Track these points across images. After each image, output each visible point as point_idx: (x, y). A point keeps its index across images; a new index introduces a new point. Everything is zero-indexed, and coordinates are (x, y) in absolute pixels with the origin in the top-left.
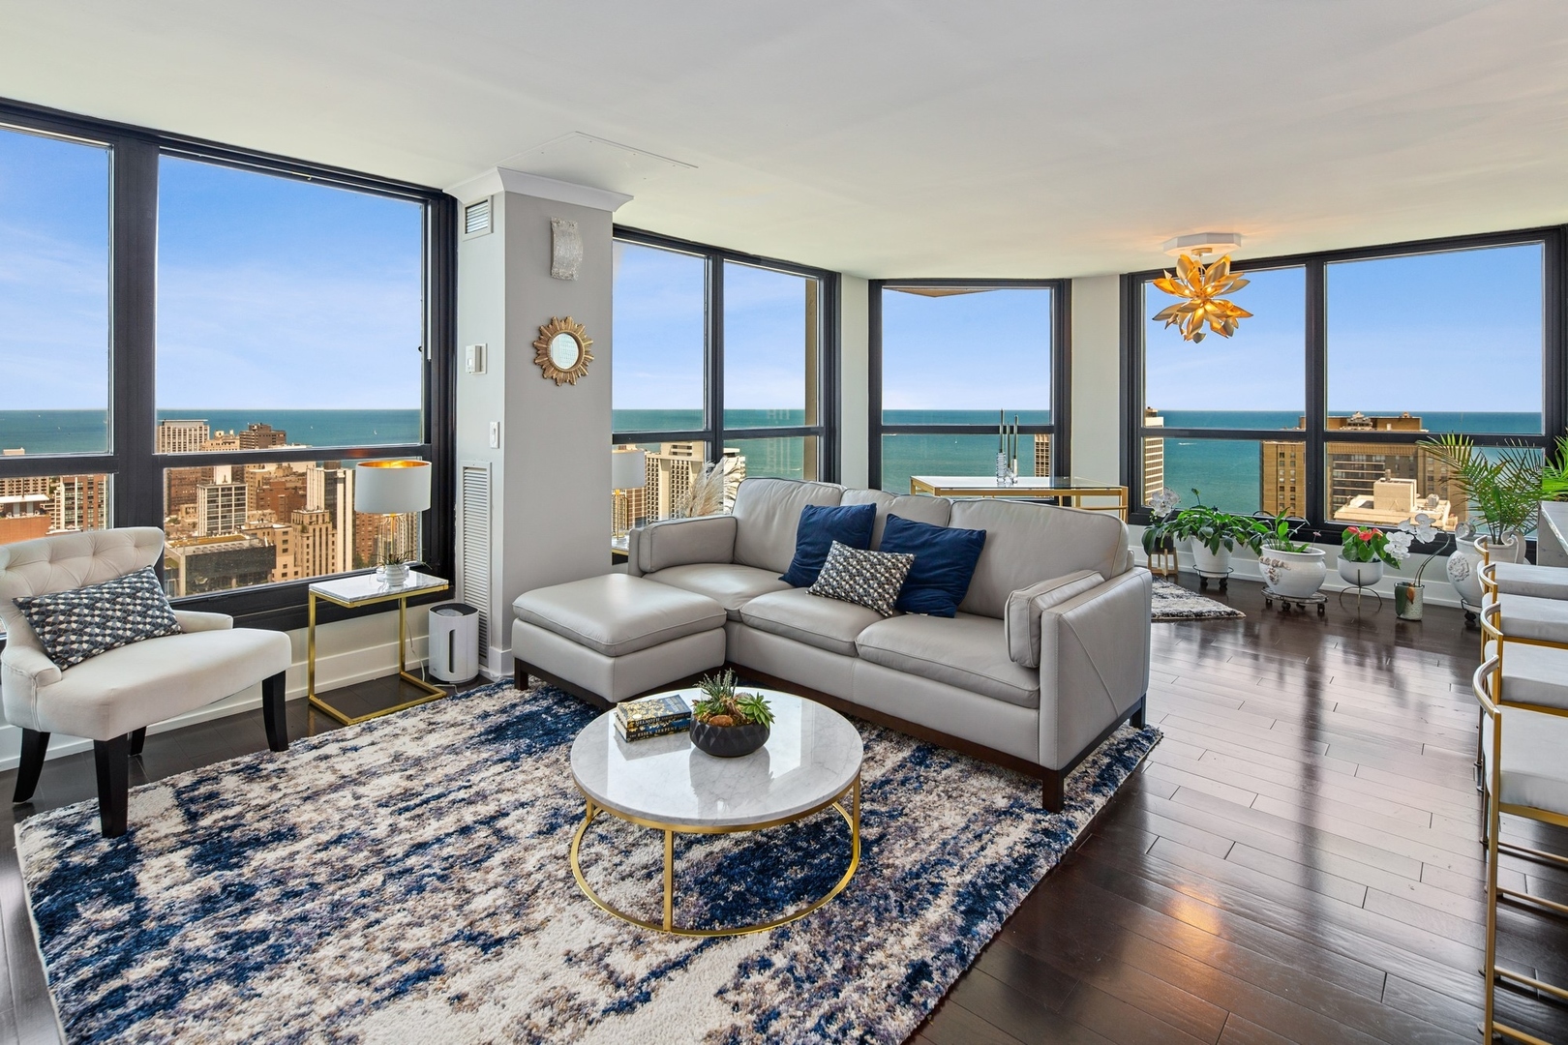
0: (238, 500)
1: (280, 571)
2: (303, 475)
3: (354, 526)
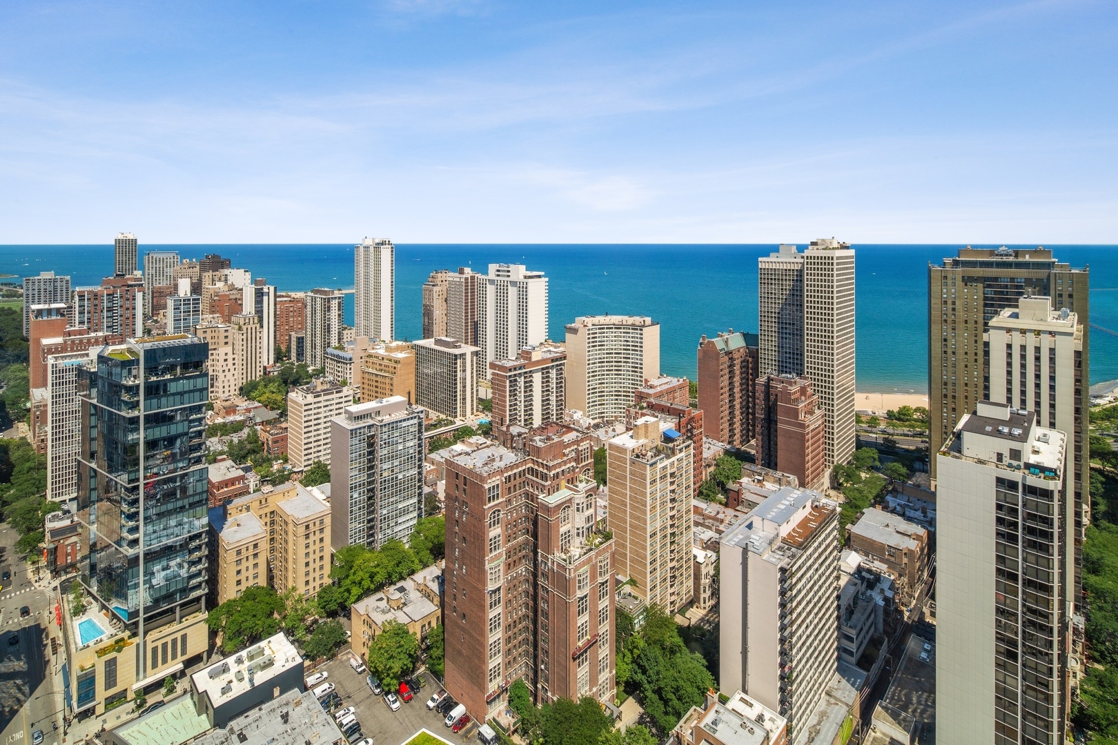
0: (195, 307)
1: (222, 357)
2: (241, 290)
3: (275, 326)
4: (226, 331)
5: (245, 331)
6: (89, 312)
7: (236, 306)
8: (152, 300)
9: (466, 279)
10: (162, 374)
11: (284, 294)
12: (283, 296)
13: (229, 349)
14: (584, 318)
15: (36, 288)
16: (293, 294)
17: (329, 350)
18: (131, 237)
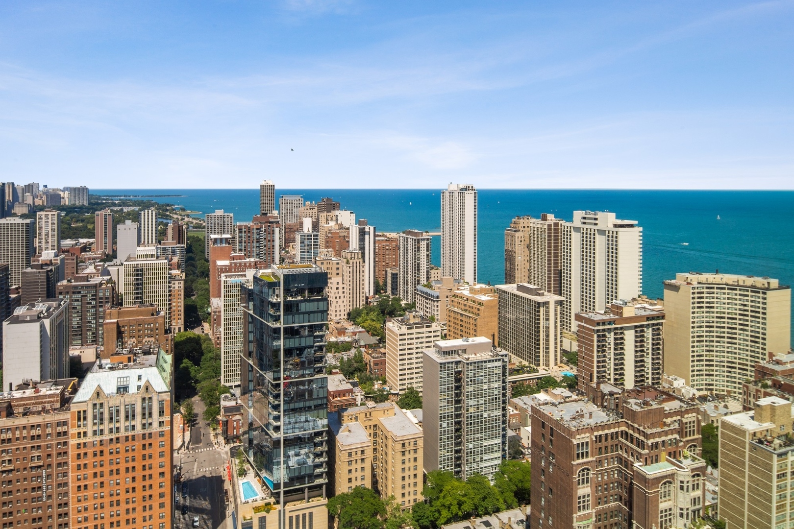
0: (315, 242)
1: (335, 286)
2: (348, 229)
3: (375, 262)
4: (338, 263)
5: (351, 265)
6: (245, 242)
7: (345, 242)
8: (285, 234)
9: (549, 226)
10: (295, 295)
11: (380, 234)
12: (380, 236)
13: (339, 279)
14: (687, 275)
15: (213, 222)
16: (388, 234)
17: (419, 287)
18: (271, 183)
